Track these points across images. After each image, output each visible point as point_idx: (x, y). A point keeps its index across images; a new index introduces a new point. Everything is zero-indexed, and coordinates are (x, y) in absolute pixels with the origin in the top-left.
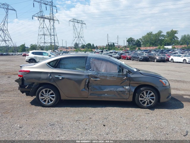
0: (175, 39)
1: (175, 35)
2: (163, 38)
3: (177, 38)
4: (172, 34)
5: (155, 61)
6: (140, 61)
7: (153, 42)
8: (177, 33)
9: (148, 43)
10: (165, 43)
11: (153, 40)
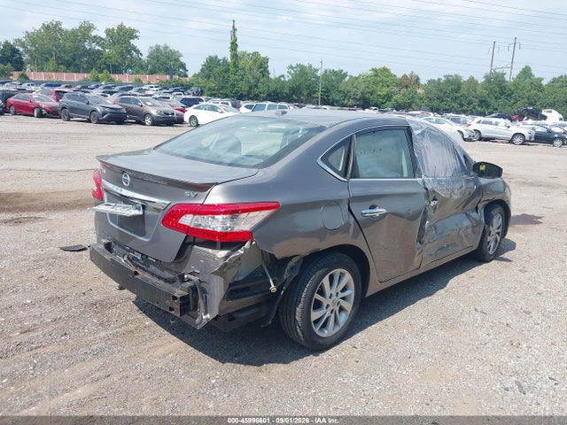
0: (131, 55)
1: (132, 41)
2: (100, 48)
3: (138, 52)
4: (123, 37)
5: (148, 121)
6: (100, 122)
7: (67, 57)
8: (136, 37)
9: (47, 60)
10: (105, 63)
11: (65, 52)
